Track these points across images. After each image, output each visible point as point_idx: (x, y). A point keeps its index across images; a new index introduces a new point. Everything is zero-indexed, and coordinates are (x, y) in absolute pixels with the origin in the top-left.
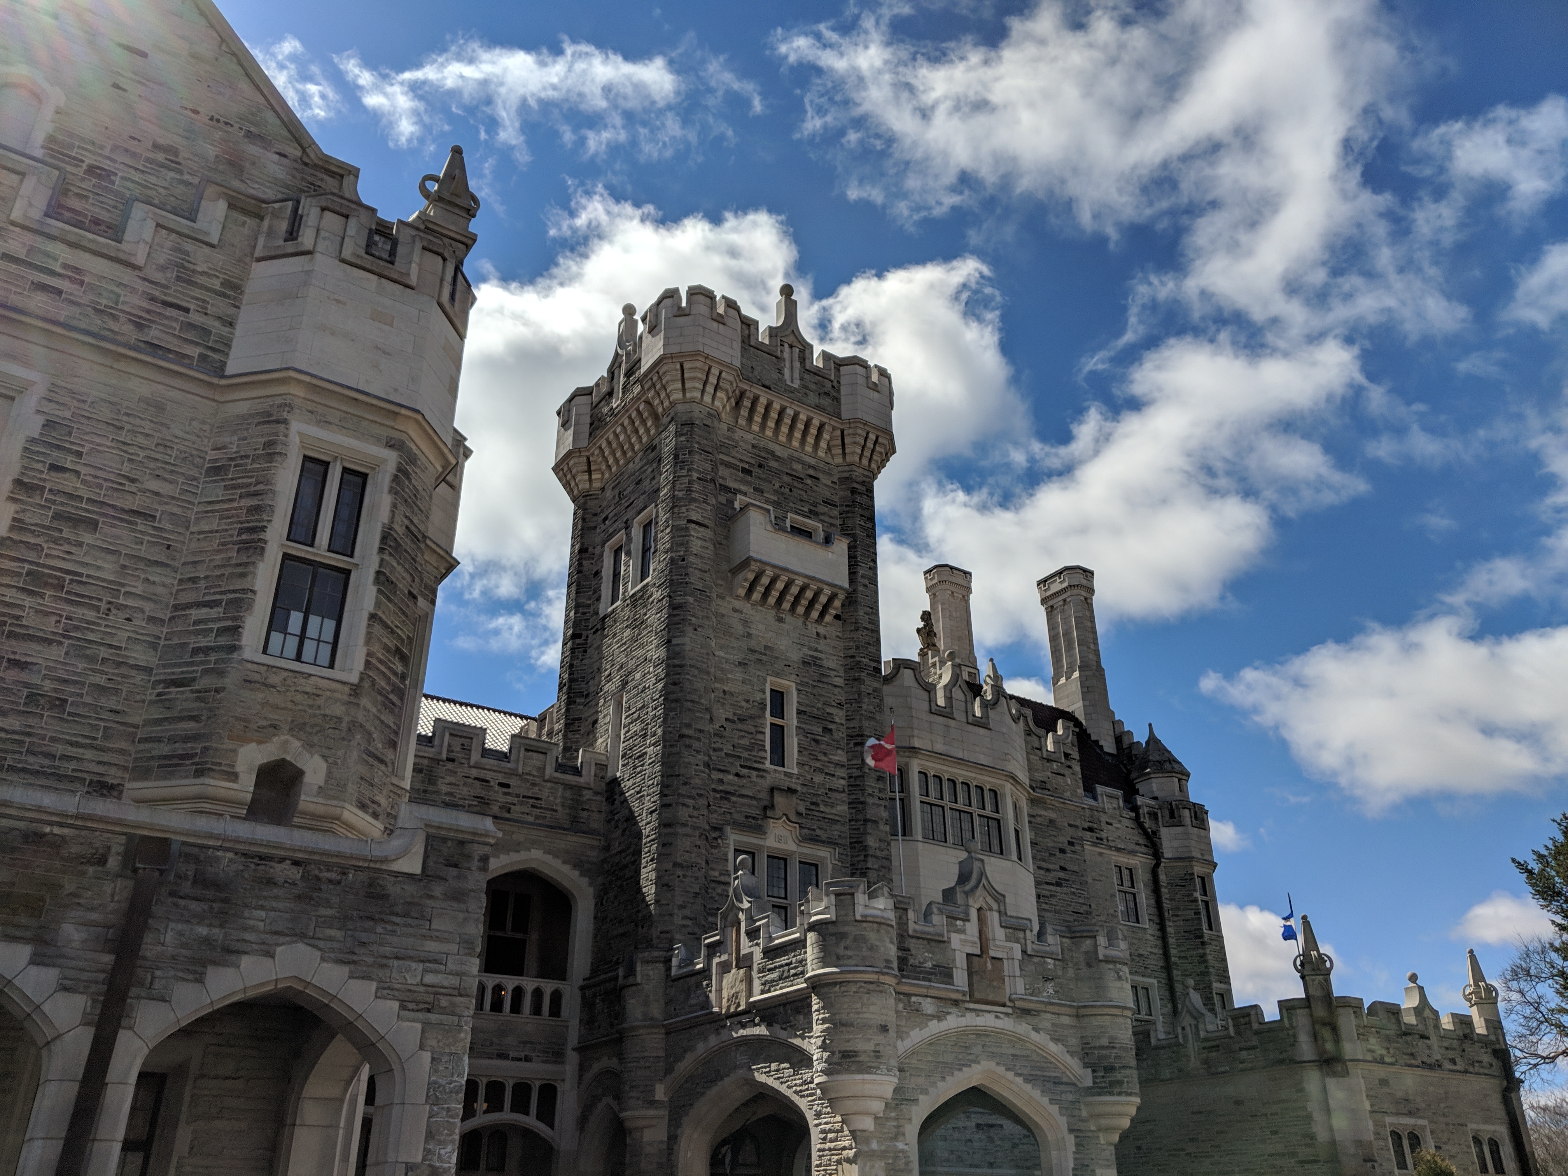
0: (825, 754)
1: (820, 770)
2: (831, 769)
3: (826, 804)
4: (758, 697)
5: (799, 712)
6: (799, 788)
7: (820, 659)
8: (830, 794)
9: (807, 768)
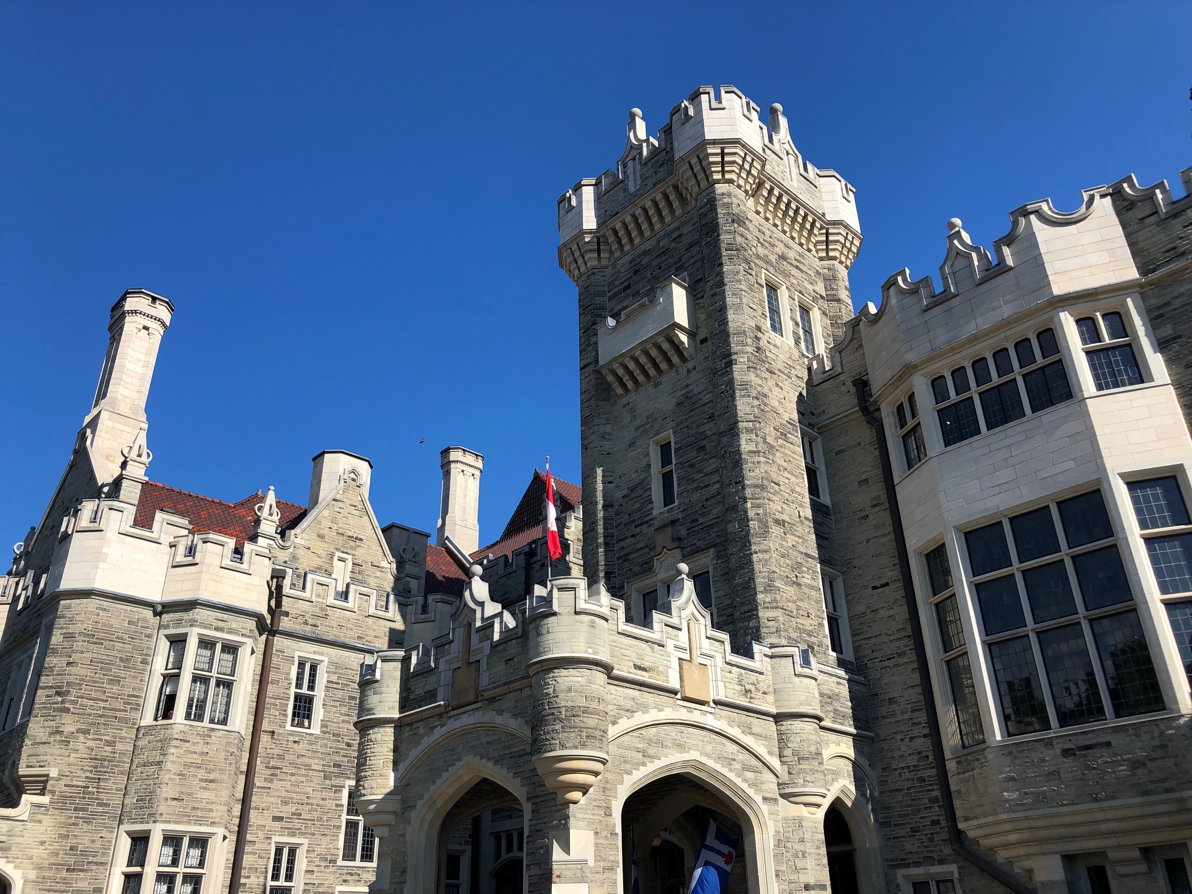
0: (700, 472)
1: (697, 488)
2: (707, 481)
3: (703, 515)
4: (644, 462)
5: (676, 450)
6: (680, 516)
7: (691, 391)
8: (707, 504)
9: (685, 494)
